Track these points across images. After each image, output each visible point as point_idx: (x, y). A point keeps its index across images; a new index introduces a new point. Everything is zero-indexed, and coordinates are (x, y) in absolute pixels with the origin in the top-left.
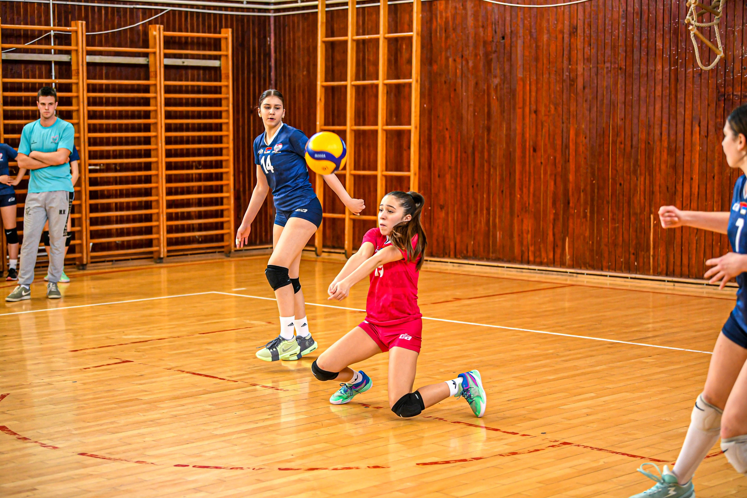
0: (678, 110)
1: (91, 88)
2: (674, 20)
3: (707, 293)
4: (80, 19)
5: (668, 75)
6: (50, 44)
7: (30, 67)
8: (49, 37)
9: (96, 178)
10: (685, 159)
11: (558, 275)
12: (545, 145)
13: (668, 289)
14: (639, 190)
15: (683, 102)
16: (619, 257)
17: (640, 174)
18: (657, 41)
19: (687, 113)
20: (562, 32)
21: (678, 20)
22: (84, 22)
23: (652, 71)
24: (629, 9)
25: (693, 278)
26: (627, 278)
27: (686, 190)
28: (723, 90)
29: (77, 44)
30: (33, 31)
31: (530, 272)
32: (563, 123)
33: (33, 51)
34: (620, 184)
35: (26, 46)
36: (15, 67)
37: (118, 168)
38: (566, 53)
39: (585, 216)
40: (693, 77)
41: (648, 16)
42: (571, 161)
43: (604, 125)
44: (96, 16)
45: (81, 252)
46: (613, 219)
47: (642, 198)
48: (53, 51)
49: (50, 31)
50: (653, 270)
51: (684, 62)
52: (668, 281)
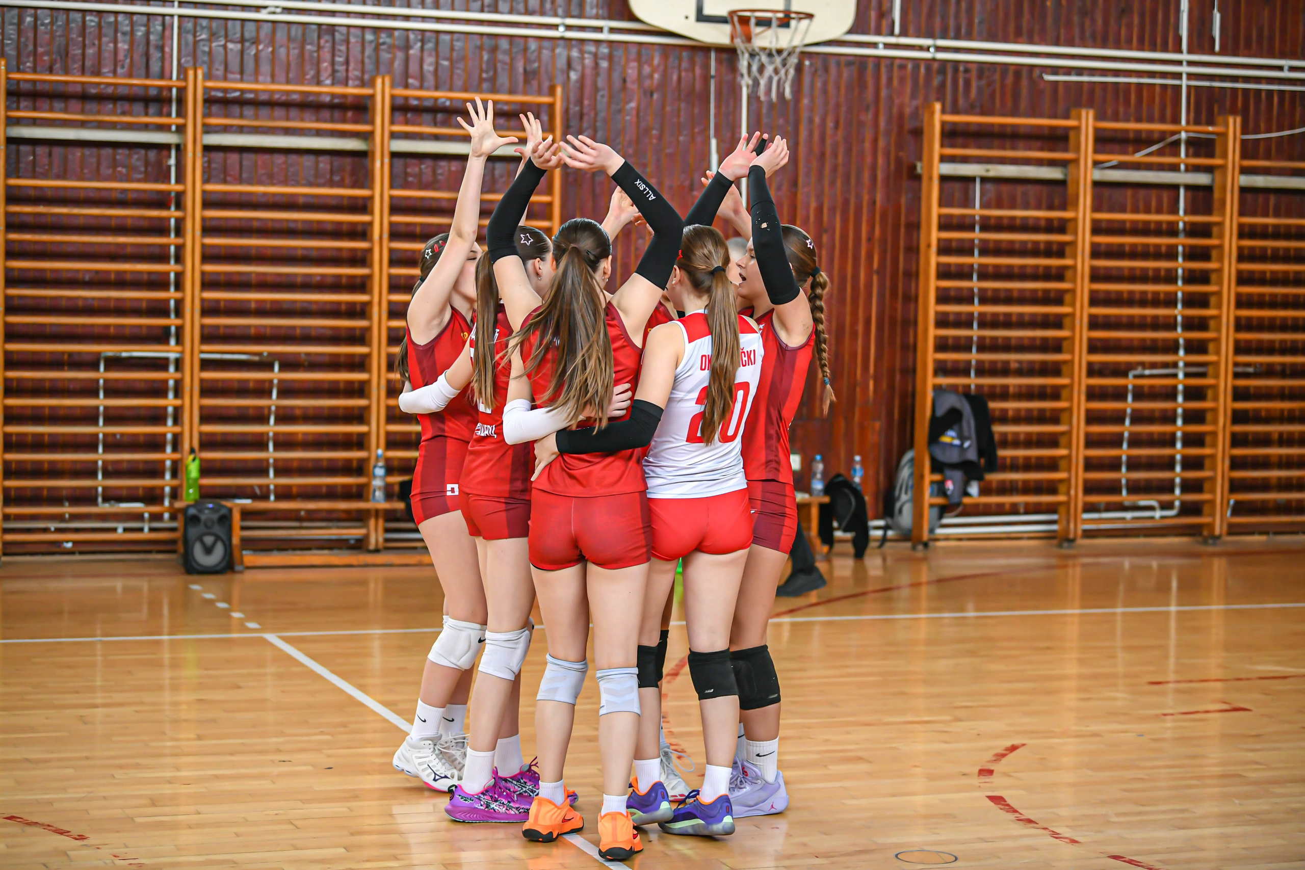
1: (1244, 232)
4: (1233, 112)
6: (1177, 154)
7: (1142, 193)
8: (1177, 143)
9: (1247, 388)
22: (1239, 120)
29: (1225, 156)
30: (1150, 132)
33: (1149, 167)
35: (1138, 157)
36: (1117, 193)
37: (1288, 372)
44: (1263, 107)
45: (1213, 515)
48: (1182, 167)
49: (1179, 132)
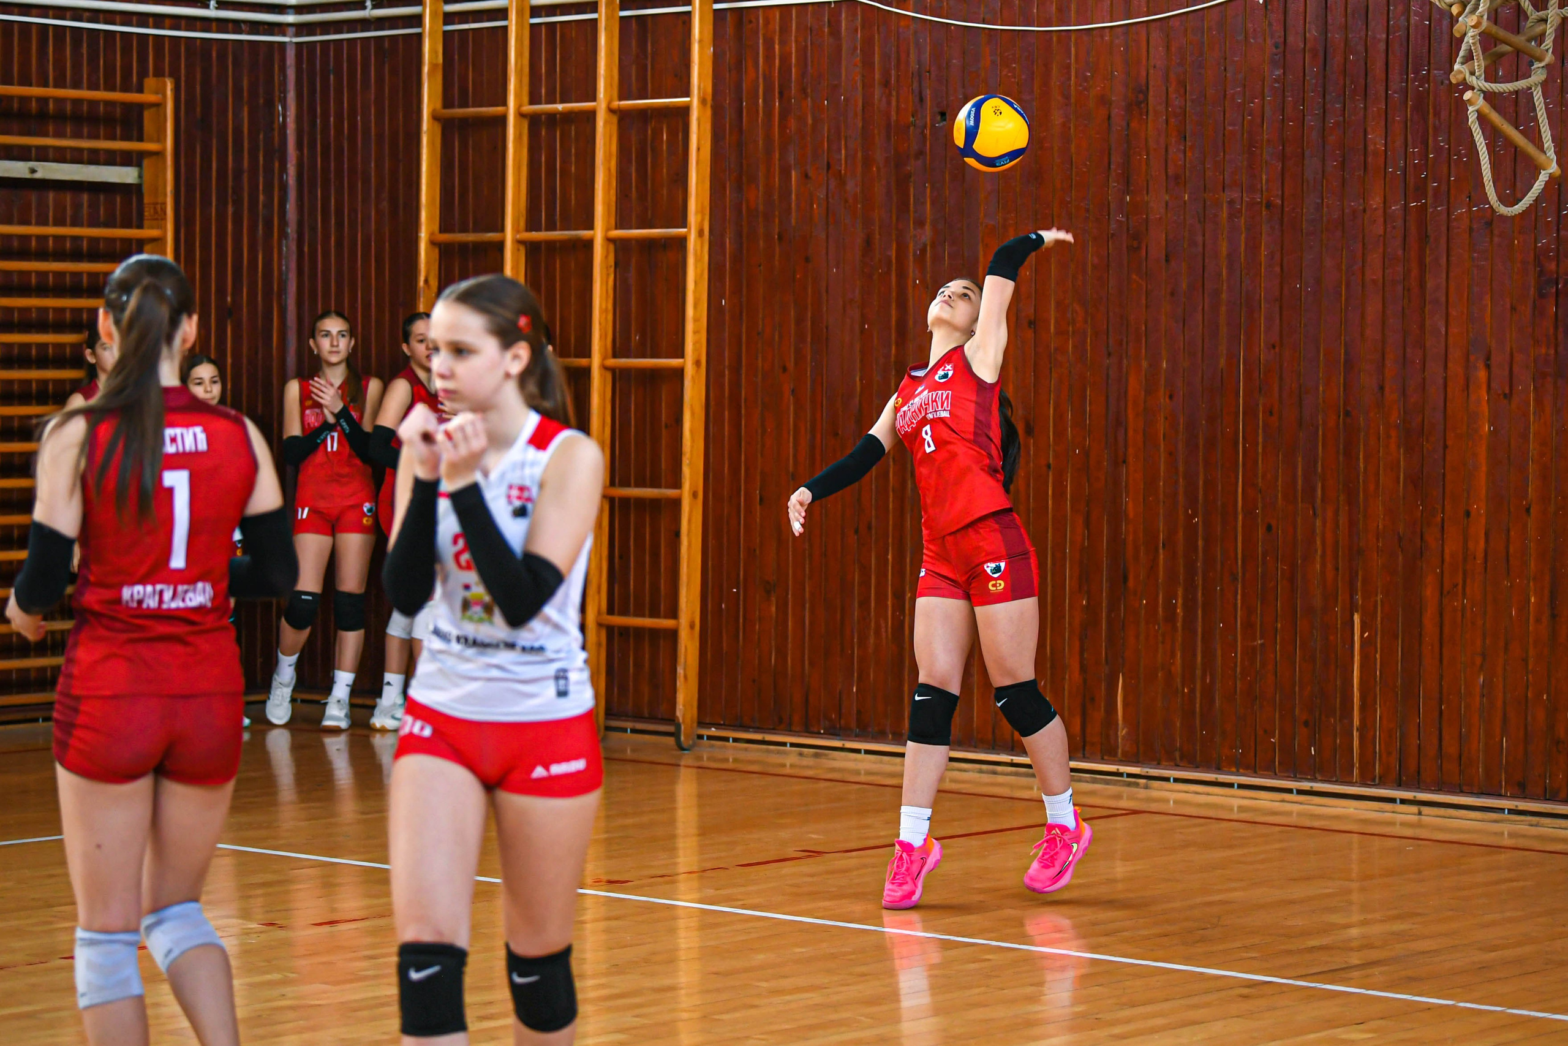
0: (1428, 323)
2: (1417, 72)
3: (1511, 835)
5: (1399, 223)
10: (1448, 458)
11: (1094, 781)
12: (1060, 417)
13: (1403, 824)
14: (1318, 542)
15: (1443, 299)
16: (1265, 731)
17: (1323, 500)
18: (1369, 129)
19: (1454, 330)
20: (1103, 100)
21: (1429, 71)
23: (1354, 212)
24: (1291, 39)
25: (1471, 793)
26: (1289, 791)
27: (1451, 547)
28: (1553, 266)
31: (1016, 774)
32: (1109, 354)
34: (1269, 528)
38: (1116, 158)
39: (1171, 617)
40: (1471, 229)
41: (1346, 59)
42: (1131, 460)
43: (1222, 362)
46: (1248, 626)
47: (1329, 566)
50: (1361, 768)
51: (1444, 188)
52: (1403, 801)
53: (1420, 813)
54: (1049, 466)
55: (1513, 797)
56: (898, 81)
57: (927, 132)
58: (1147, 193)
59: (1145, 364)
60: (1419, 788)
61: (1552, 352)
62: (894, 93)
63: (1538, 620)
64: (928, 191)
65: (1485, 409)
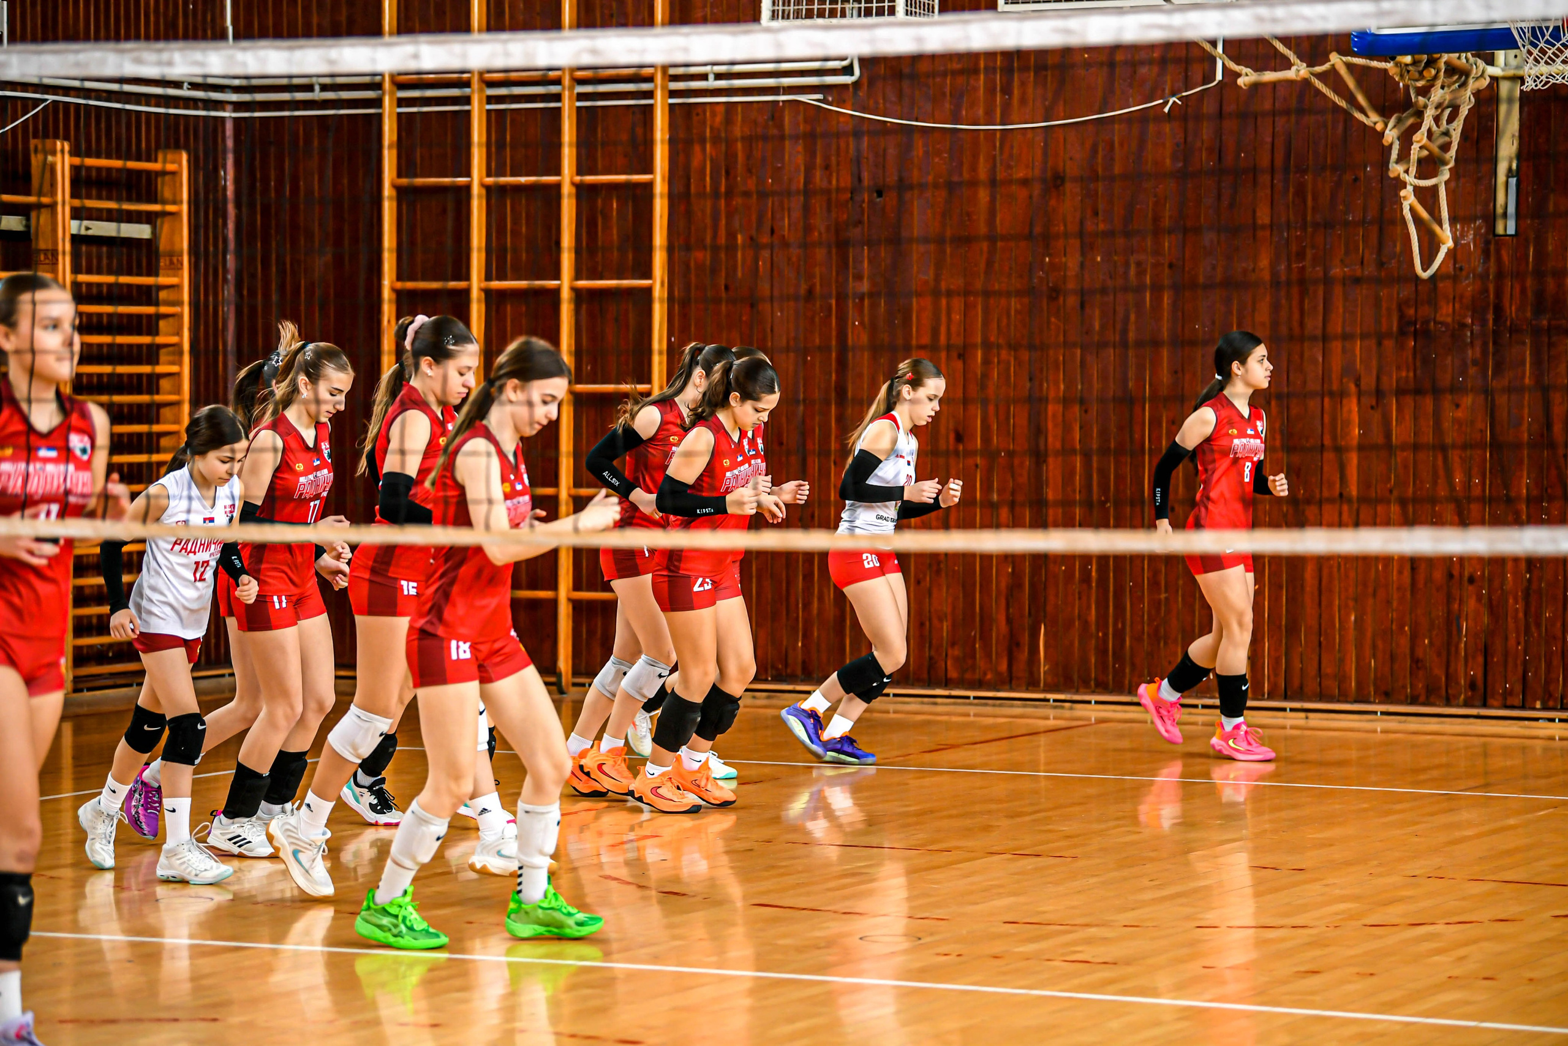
0: (1306, 354)
3: (1383, 731)
11: (1025, 706)
12: (986, 428)
13: (1292, 727)
18: (1258, 208)
19: (1329, 359)
20: (1027, 184)
23: (1245, 271)
24: (1190, 140)
27: (1329, 519)
28: (1411, 312)
31: (956, 704)
32: (1031, 379)
38: (1037, 229)
39: (1086, 579)
41: (1238, 156)
42: (1051, 460)
43: (1132, 385)
46: (1155, 583)
51: (1321, 254)
52: (1292, 710)
53: (1307, 718)
54: (977, 466)
55: (1381, 703)
56: (838, 164)
57: (865, 205)
58: (1065, 255)
59: (1062, 387)
60: (1301, 700)
61: (1411, 374)
62: (834, 175)
63: (1400, 572)
64: (866, 251)
65: (1355, 418)
